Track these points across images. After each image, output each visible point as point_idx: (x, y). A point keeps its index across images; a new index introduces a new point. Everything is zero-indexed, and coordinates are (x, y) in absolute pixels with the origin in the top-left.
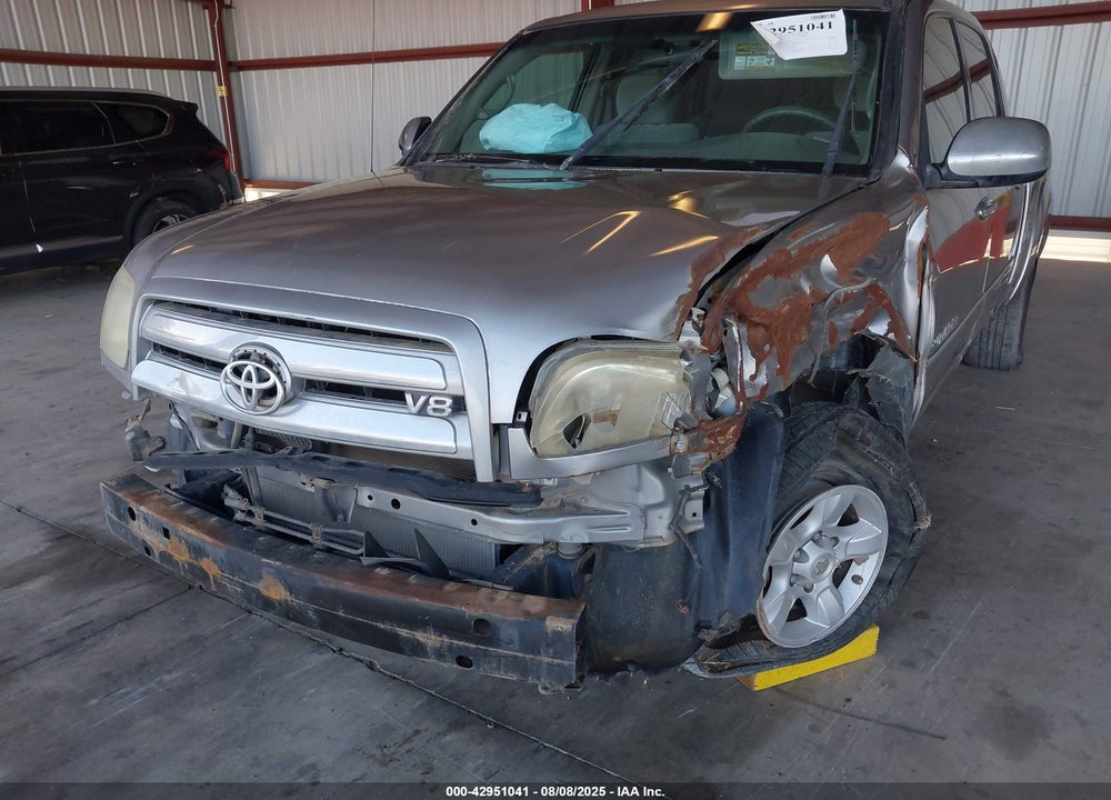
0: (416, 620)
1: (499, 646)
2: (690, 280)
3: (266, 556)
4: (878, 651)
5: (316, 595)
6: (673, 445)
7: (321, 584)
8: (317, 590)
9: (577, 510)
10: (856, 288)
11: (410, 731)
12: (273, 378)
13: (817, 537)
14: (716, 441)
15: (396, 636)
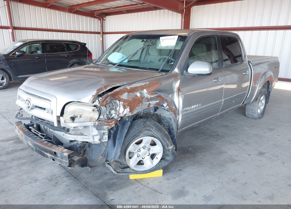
0: (47, 151)
1: (57, 157)
2: (96, 92)
3: (29, 137)
4: (163, 176)
5: (35, 145)
6: (95, 124)
7: (35, 143)
8: (35, 144)
9: (82, 134)
10: (153, 96)
11: (58, 176)
12: (29, 105)
13: (144, 147)
14: (109, 124)
15: (44, 154)
